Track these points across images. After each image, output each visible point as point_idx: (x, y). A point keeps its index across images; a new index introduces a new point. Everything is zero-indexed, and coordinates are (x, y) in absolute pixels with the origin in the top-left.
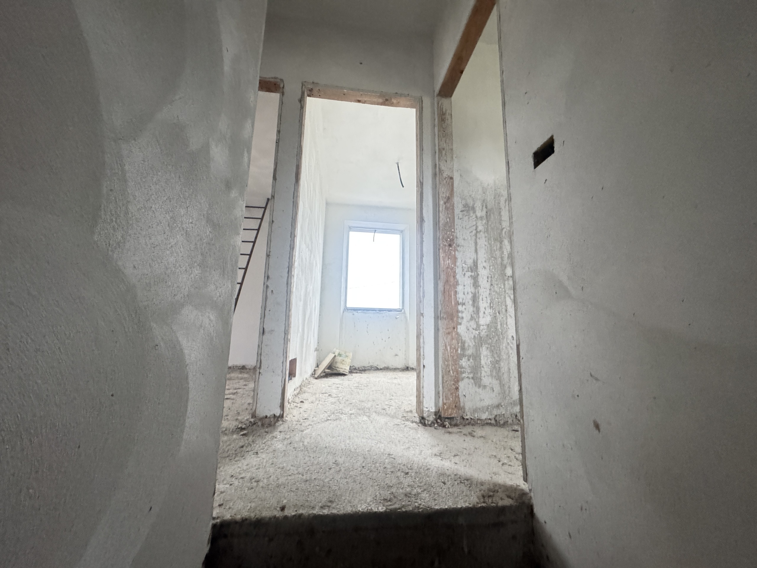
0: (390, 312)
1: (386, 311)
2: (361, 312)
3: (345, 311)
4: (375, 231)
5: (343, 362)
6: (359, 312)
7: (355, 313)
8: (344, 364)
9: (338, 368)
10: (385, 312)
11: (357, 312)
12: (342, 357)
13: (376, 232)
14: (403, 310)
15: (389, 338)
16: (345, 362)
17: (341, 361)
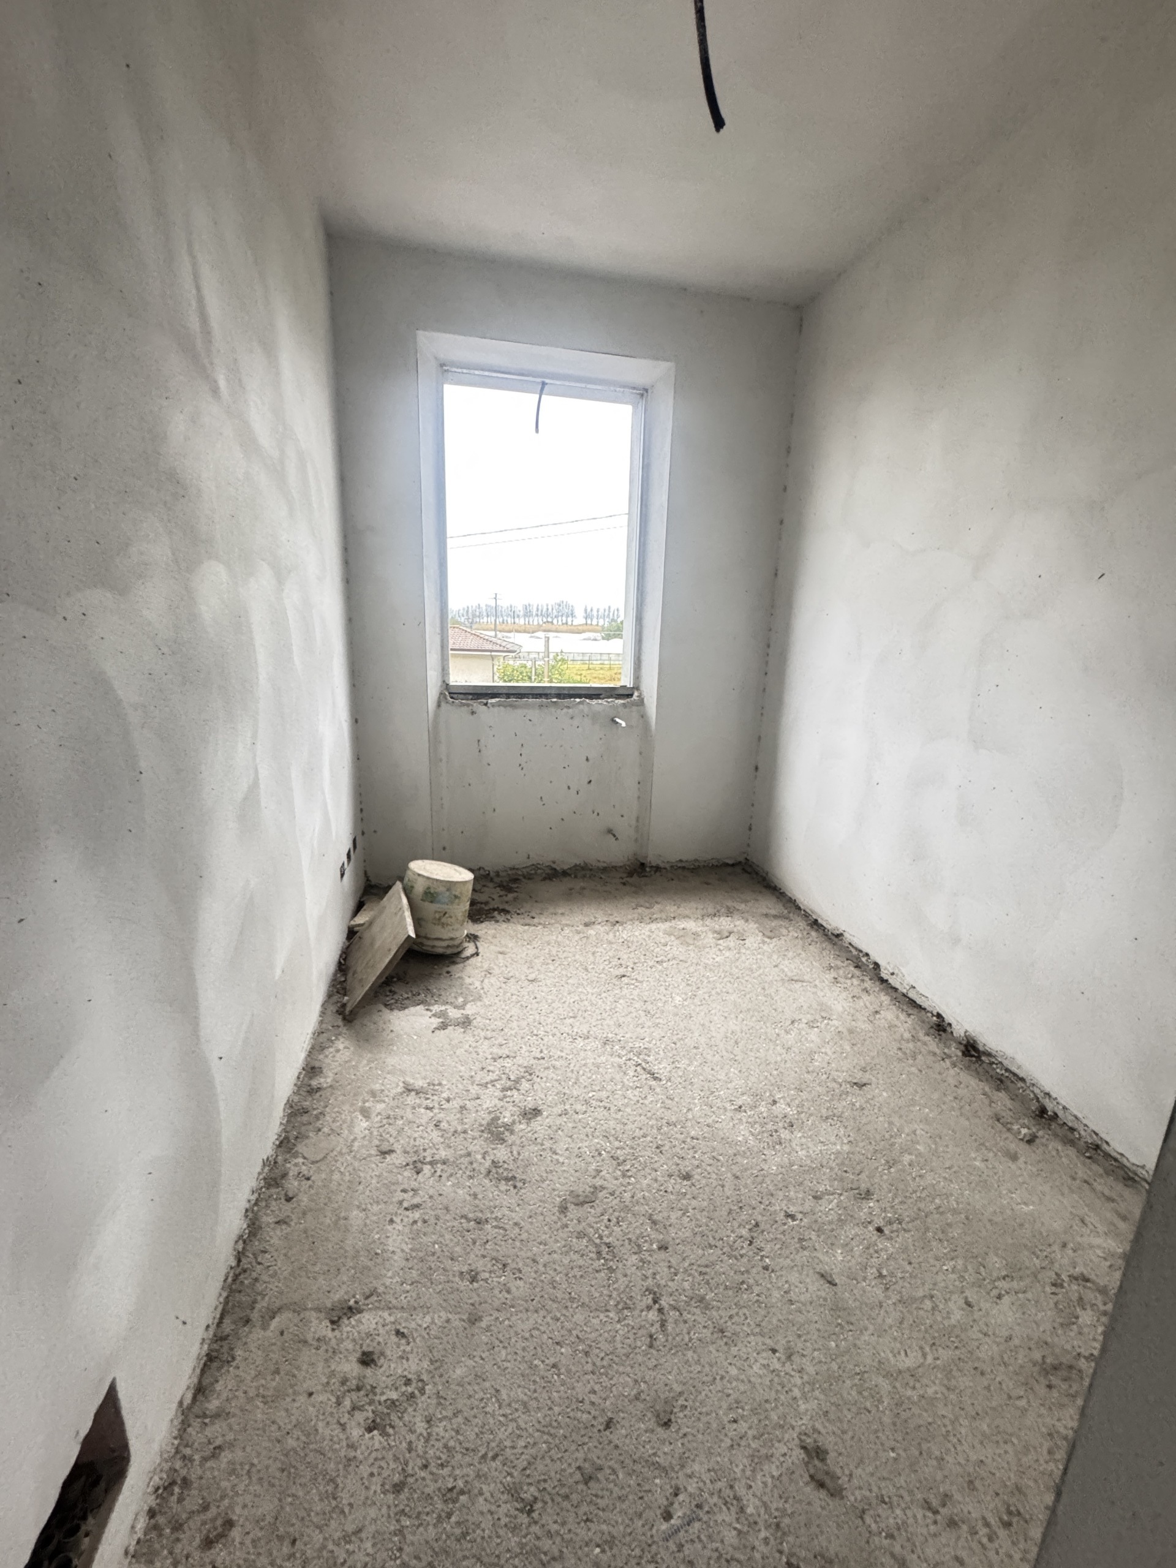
0: (594, 702)
1: (580, 696)
2: (499, 705)
3: (443, 704)
4: (544, 384)
5: (444, 920)
6: (493, 705)
7: (476, 705)
8: (447, 925)
9: (428, 939)
10: (578, 700)
11: (486, 704)
12: (439, 902)
13: (546, 388)
14: (636, 694)
15: (590, 782)
16: (451, 917)
17: (437, 916)
